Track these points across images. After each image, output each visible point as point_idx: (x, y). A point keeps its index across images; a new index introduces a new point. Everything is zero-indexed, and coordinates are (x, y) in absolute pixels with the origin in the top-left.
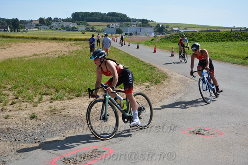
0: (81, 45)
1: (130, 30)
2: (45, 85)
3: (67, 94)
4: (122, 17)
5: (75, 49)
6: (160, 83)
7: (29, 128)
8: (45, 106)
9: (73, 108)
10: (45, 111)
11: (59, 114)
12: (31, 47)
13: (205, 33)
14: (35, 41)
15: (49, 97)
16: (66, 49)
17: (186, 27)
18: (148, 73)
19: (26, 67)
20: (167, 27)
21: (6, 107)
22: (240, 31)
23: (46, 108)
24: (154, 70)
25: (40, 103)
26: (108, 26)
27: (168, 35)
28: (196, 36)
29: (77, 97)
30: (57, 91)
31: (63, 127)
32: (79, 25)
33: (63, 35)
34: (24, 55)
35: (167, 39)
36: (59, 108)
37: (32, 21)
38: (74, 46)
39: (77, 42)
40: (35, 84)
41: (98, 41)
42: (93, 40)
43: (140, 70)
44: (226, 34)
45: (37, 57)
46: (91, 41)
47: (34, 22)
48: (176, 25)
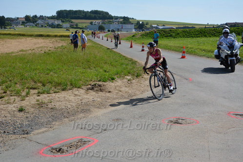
0: (66, 41)
1: (112, 27)
2: (32, 79)
3: (53, 88)
4: (105, 14)
5: (60, 45)
6: (141, 77)
7: (18, 121)
8: (32, 99)
9: (59, 101)
10: (33, 104)
11: (46, 106)
12: (18, 43)
13: (182, 29)
14: (21, 37)
15: (36, 91)
16: (51, 45)
17: (164, 23)
18: (129, 67)
19: (13, 63)
20: (146, 24)
22: (213, 27)
23: (33, 102)
24: (136, 64)
25: (27, 96)
26: (91, 23)
27: (148, 31)
28: (173, 32)
29: (63, 90)
30: (44, 85)
31: (50, 119)
32: (64, 22)
33: (48, 32)
34: (11, 51)
35: (147, 35)
36: (46, 101)
37: (18, 18)
38: (59, 42)
39: (62, 38)
40: (23, 79)
43: (122, 64)
44: (201, 30)
45: (24, 53)
46: (75, 37)
47: (20, 19)
48: (155, 22)
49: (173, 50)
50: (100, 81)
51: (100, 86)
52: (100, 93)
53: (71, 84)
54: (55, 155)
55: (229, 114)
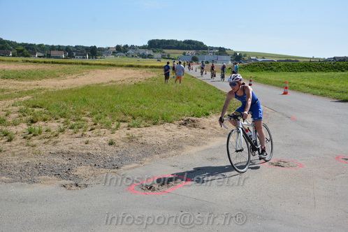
0: (157, 73)
1: (206, 58)
2: (123, 112)
3: (143, 122)
4: (199, 44)
5: (151, 76)
7: (108, 155)
8: (122, 133)
9: (150, 136)
10: (123, 138)
11: (136, 141)
12: (108, 74)
13: (284, 63)
14: (112, 67)
15: (126, 124)
16: (142, 76)
17: (263, 56)
19: (103, 94)
20: (244, 56)
21: (85, 133)
22: (320, 61)
23: (124, 135)
25: (117, 129)
26: (184, 54)
27: (246, 64)
28: (274, 66)
29: (154, 125)
30: (134, 118)
31: (140, 155)
32: (155, 52)
34: (101, 82)
35: (245, 68)
36: (136, 136)
37: (109, 48)
38: (150, 74)
39: (153, 69)
40: (113, 111)
41: (174, 68)
42: (169, 68)
43: (217, 99)
45: (114, 84)
46: (167, 68)
47: (111, 49)
48: (254, 54)
49: (274, 85)
50: (193, 116)
51: (193, 121)
52: (194, 130)
53: (163, 119)
54: (146, 192)
55: (338, 158)
